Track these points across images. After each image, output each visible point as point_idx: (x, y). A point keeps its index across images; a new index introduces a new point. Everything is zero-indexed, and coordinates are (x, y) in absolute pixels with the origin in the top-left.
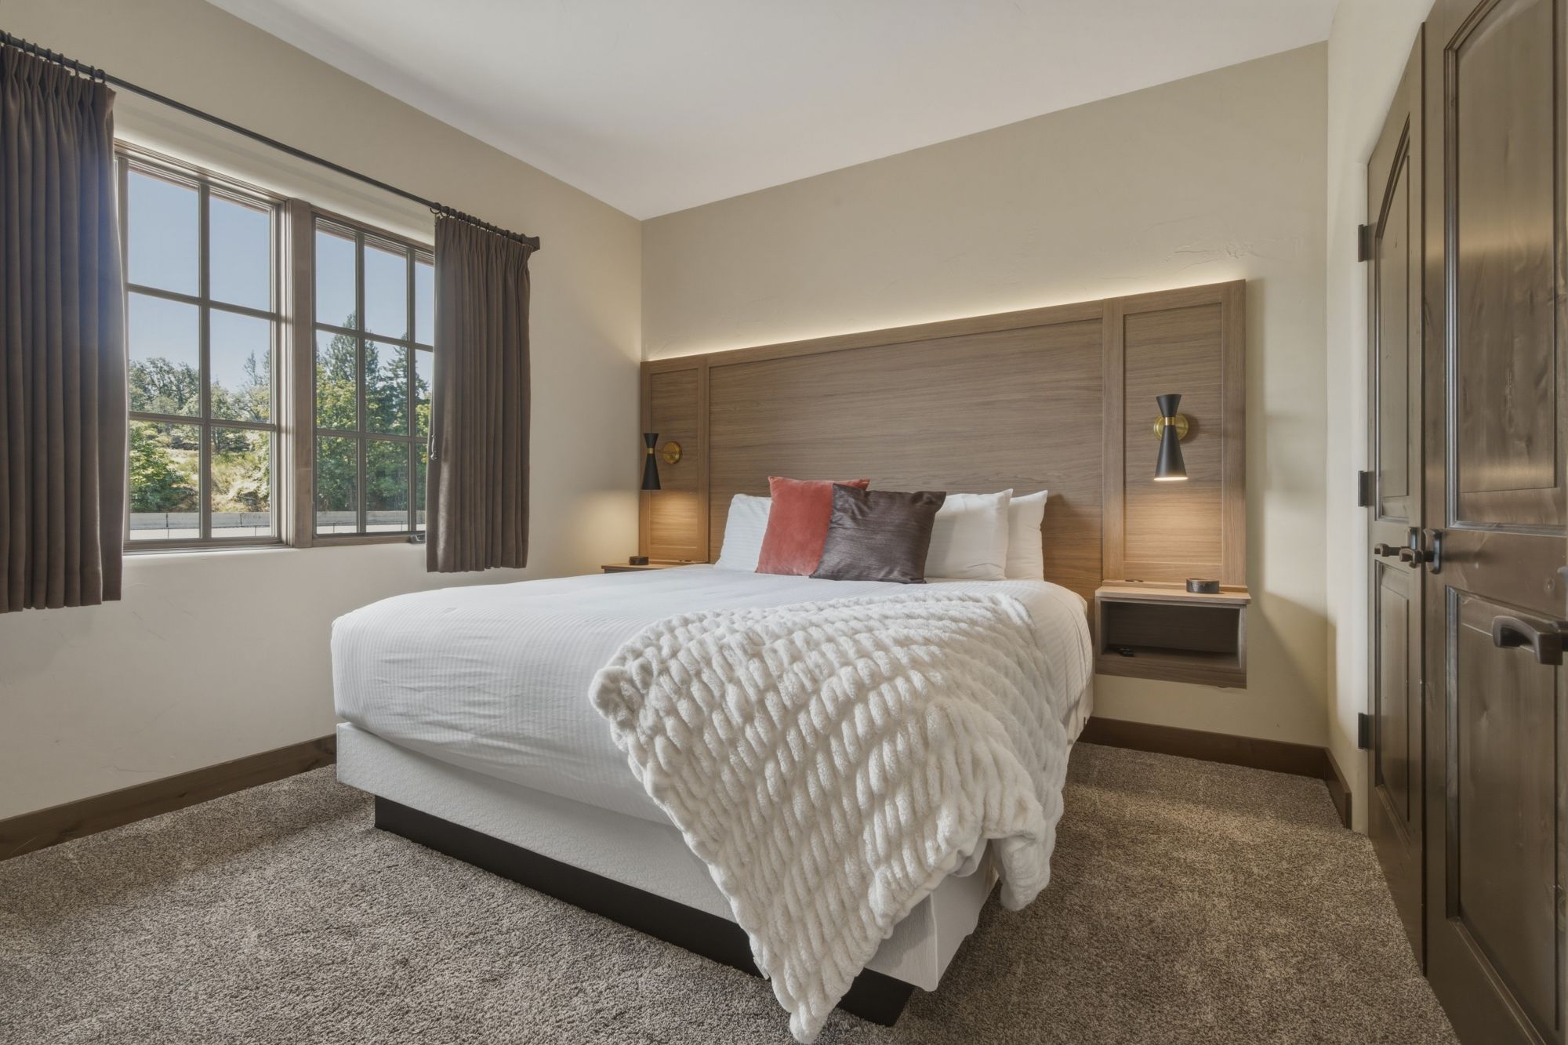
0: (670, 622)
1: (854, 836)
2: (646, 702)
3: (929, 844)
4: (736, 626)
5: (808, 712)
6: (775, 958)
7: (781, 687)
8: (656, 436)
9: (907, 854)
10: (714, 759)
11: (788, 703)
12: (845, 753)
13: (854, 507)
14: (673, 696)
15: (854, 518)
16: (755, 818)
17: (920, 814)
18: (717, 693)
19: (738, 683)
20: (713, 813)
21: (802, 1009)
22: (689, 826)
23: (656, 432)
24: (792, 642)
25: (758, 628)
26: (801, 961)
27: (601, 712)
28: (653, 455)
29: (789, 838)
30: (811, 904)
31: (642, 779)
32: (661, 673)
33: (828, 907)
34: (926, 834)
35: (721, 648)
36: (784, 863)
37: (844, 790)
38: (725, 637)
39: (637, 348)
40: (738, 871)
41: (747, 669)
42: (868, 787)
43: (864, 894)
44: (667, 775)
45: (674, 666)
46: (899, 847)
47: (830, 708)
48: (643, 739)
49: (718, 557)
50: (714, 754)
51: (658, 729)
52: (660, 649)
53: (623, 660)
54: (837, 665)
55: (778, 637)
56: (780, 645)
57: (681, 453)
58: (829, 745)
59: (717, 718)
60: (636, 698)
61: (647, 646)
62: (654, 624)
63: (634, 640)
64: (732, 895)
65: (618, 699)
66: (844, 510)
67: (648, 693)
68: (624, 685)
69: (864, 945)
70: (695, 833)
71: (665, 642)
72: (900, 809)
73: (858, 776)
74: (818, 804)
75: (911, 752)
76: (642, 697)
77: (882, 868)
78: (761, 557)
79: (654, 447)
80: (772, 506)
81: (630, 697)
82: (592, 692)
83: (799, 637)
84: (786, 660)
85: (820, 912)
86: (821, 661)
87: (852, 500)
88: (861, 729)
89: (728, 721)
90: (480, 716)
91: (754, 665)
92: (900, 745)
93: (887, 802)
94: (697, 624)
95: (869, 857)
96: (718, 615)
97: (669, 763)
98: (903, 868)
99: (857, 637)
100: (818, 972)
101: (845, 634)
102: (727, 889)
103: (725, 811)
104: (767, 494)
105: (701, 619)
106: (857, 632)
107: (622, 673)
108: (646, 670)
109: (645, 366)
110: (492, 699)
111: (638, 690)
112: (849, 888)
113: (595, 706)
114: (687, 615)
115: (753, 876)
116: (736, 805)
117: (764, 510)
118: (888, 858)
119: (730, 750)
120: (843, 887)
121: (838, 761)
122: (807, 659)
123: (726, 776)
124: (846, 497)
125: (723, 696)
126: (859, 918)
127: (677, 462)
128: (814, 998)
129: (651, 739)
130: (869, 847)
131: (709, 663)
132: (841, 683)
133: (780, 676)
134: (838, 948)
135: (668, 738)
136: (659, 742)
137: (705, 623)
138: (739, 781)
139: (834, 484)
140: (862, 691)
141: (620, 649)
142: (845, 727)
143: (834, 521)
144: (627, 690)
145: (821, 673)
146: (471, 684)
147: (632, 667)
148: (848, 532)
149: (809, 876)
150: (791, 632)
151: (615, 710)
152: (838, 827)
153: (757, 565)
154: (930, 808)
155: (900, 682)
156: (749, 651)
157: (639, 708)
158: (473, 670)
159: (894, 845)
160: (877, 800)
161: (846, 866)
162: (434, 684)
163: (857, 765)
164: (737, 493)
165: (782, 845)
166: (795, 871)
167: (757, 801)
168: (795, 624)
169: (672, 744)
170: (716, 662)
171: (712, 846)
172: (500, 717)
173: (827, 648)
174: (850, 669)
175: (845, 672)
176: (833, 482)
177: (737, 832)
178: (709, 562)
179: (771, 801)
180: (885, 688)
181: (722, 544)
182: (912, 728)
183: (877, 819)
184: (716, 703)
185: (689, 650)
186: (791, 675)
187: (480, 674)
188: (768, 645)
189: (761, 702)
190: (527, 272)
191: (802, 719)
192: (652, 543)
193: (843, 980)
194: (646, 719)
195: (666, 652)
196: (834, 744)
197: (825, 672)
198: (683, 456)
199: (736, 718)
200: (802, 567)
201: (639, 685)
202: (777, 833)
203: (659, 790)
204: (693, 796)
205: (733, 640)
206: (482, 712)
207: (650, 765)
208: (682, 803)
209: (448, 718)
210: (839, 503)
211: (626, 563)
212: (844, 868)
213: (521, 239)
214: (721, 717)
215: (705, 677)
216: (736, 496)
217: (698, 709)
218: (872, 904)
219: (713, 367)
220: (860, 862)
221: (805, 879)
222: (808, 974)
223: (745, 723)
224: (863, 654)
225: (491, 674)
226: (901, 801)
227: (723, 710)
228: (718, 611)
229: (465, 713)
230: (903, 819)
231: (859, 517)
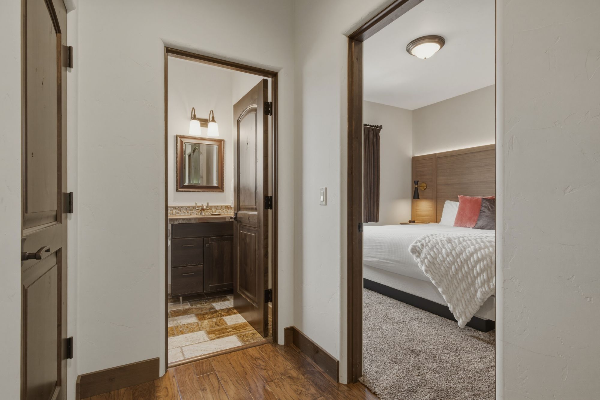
0: (428, 235)
1: (473, 283)
2: (423, 252)
3: (491, 284)
4: (445, 236)
5: (463, 255)
6: (454, 308)
7: (456, 249)
8: (418, 181)
9: (486, 286)
10: (439, 264)
11: (458, 253)
12: (471, 264)
13: (489, 206)
14: (429, 251)
15: (489, 209)
16: (449, 278)
17: (489, 278)
18: (440, 250)
19: (446, 249)
20: (439, 276)
21: (461, 319)
22: (433, 279)
23: (418, 180)
24: (460, 240)
25: (451, 237)
26: (460, 309)
27: (411, 254)
28: (417, 188)
29: (458, 282)
30: (463, 297)
31: (422, 269)
32: (426, 246)
33: (467, 297)
34: (491, 282)
35: (441, 241)
36: (456, 288)
37: (471, 272)
38: (442, 238)
39: (411, 152)
40: (445, 289)
41: (448, 245)
42: (477, 272)
43: (476, 295)
44: (428, 267)
45: (429, 244)
46: (484, 284)
47: (468, 254)
48: (422, 259)
49: (440, 221)
50: (439, 263)
51: (426, 258)
52: (426, 241)
53: (416, 243)
54: (470, 245)
55: (456, 239)
56: (456, 241)
57: (426, 186)
58: (468, 262)
59: (440, 256)
60: (420, 251)
61: (422, 240)
62: (424, 235)
63: (419, 239)
64: (444, 294)
65: (415, 251)
66: (485, 207)
67: (423, 250)
68: (417, 248)
69: (476, 306)
70: (435, 280)
71: (427, 239)
72: (484, 276)
73: (475, 269)
74: (465, 275)
75: (488, 264)
76: (422, 251)
77: (480, 289)
78: (455, 222)
79: (417, 185)
80: (459, 205)
81: (419, 251)
82: (409, 249)
83: (461, 239)
84: (457, 244)
85: (465, 298)
86: (466, 244)
87: (488, 204)
88: (475, 259)
89: (443, 256)
90: (381, 255)
91: (449, 245)
92: (485, 262)
93: (481, 275)
94: (435, 236)
95: (477, 286)
96: (440, 234)
97: (429, 265)
98: (485, 289)
99: (477, 240)
100: (465, 312)
101: (474, 239)
102: (443, 293)
103: (442, 276)
104: (458, 201)
105: (436, 235)
106: (477, 239)
107: (416, 245)
108: (422, 245)
109: (414, 158)
110: (384, 251)
111: (420, 249)
112: (472, 293)
113: (410, 252)
114: (432, 234)
115: (449, 290)
116: (445, 275)
117: (456, 206)
118: (481, 287)
119: (443, 263)
120: (471, 293)
121: (470, 266)
122: (463, 244)
123: (442, 268)
124: (486, 202)
125: (442, 251)
126: (475, 300)
127: (425, 189)
128: (463, 317)
129: (424, 260)
130: (477, 284)
131: (438, 244)
132: (472, 249)
133: (456, 247)
134: (470, 307)
135: (428, 260)
136: (426, 260)
137: (437, 236)
138: (446, 270)
139: (482, 198)
140: (476, 251)
141: (416, 240)
142: (472, 259)
143: (482, 210)
144: (418, 249)
145: (466, 247)
146: (378, 247)
147: (419, 244)
148: (486, 214)
149: (463, 291)
150: (459, 238)
151: (415, 253)
152: (469, 280)
153: (454, 224)
154: (492, 276)
155: (486, 250)
156: (448, 242)
157: (421, 253)
158: (379, 244)
159: (483, 284)
160: (479, 274)
161: (472, 289)
162: (369, 247)
163: (474, 266)
164: (447, 200)
165: (456, 284)
166: (459, 289)
167: (450, 274)
168: (461, 236)
169: (430, 261)
170: (440, 244)
171: (439, 283)
172: (386, 255)
173: (468, 242)
174: (474, 246)
175: (472, 247)
176: (482, 197)
177: (445, 281)
178: (437, 223)
179: (453, 274)
180: (482, 251)
181: (441, 217)
182: (488, 259)
183: (479, 278)
184: (440, 253)
185: (433, 241)
186: (459, 247)
187: (380, 245)
188: (453, 241)
189: (451, 253)
190: (379, 137)
191: (461, 256)
192: (416, 216)
193: (471, 314)
194: (423, 256)
195: (427, 241)
196: (469, 262)
197: (467, 247)
198: (427, 188)
199: (445, 256)
200: (470, 225)
201: (421, 248)
202: (455, 281)
203: (426, 271)
204: (435, 273)
205: (444, 239)
206: (381, 254)
207: (424, 265)
208: (432, 274)
209: (372, 255)
210: (484, 205)
211: (407, 222)
212: (471, 289)
213: (377, 127)
214: (441, 255)
215: (437, 247)
216: (447, 201)
217: (435, 254)
218: (477, 296)
219: (438, 158)
220: (475, 288)
221: (462, 292)
222: (462, 312)
223: (447, 257)
224: (477, 243)
225: (383, 245)
226: (485, 274)
227: (442, 254)
228: (440, 233)
229: (377, 254)
230: (485, 278)
231: (491, 209)
